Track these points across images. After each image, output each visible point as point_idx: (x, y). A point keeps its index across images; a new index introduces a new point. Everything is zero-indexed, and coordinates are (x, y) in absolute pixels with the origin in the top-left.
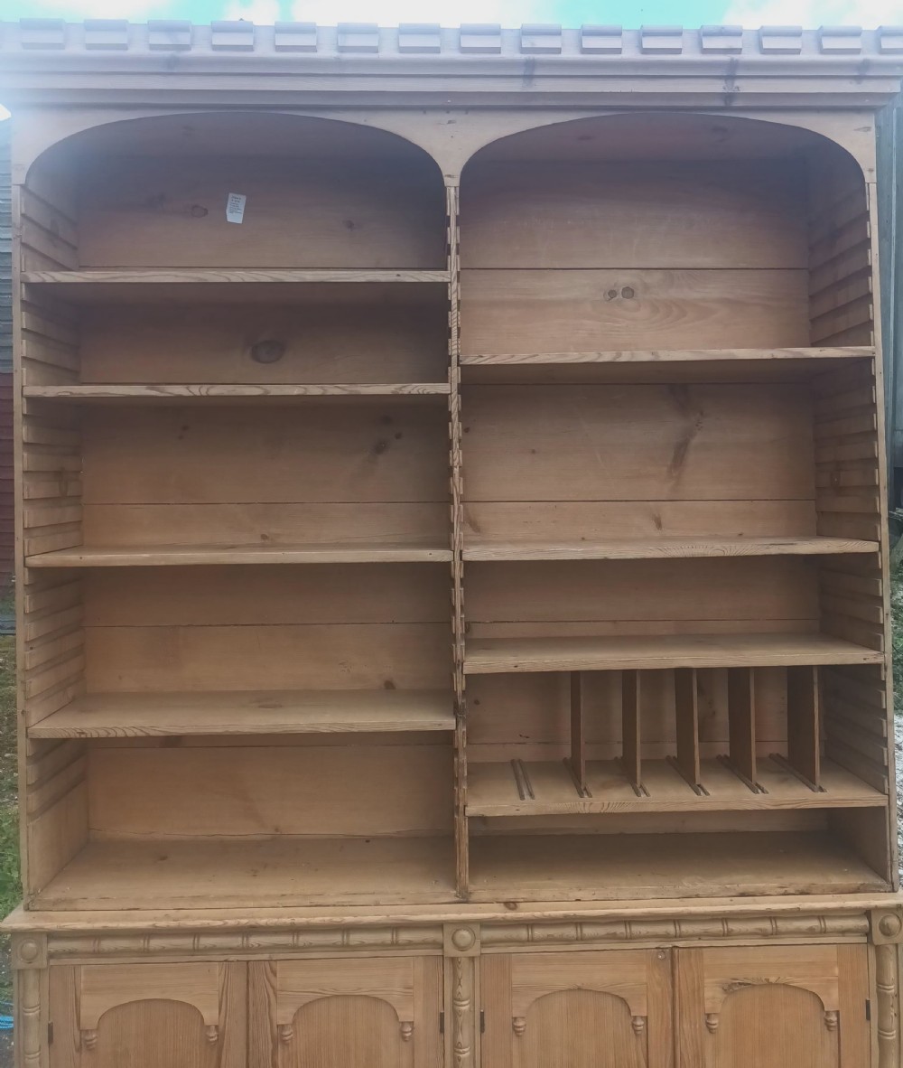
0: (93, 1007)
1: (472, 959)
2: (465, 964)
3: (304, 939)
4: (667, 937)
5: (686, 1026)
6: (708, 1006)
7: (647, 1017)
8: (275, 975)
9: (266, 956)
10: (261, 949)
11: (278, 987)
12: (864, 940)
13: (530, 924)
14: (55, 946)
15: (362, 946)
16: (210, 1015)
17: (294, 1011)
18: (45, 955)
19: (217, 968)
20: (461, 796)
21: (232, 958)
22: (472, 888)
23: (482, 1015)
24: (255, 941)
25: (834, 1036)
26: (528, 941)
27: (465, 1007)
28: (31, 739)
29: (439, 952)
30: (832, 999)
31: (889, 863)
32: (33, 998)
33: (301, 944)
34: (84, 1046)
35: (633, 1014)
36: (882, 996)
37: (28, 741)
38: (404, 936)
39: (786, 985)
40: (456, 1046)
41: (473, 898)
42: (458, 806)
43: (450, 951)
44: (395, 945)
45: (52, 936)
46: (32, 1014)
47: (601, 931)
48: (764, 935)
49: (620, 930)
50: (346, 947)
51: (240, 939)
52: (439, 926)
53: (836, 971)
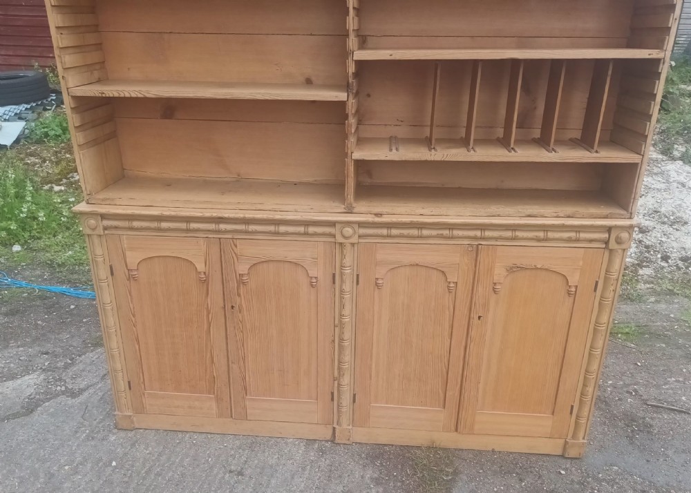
0: (133, 258)
1: (353, 244)
2: (348, 247)
3: (252, 228)
4: (475, 238)
5: (480, 289)
6: (496, 279)
7: (456, 283)
8: (236, 246)
9: (230, 236)
10: (226, 232)
11: (239, 254)
12: (604, 246)
13: (389, 226)
14: (106, 223)
15: (287, 234)
16: (201, 267)
17: (248, 267)
18: (101, 228)
19: (202, 241)
20: (349, 146)
21: (210, 236)
22: (354, 205)
23: (358, 275)
24: (223, 227)
25: (571, 299)
26: (388, 236)
27: (348, 271)
28: (72, 96)
29: (333, 240)
30: (574, 279)
31: (632, 201)
32: (99, 251)
33: (250, 230)
34: (131, 278)
35: (448, 280)
36: (606, 279)
37: (70, 97)
38: (311, 230)
39: (546, 270)
40: (342, 291)
41: (355, 210)
42: (347, 153)
43: (340, 239)
44: (306, 234)
45: (103, 217)
46: (100, 260)
47: (434, 233)
48: (539, 240)
49: (446, 232)
50: (277, 233)
51: (214, 225)
52: (333, 224)
53: (581, 263)
